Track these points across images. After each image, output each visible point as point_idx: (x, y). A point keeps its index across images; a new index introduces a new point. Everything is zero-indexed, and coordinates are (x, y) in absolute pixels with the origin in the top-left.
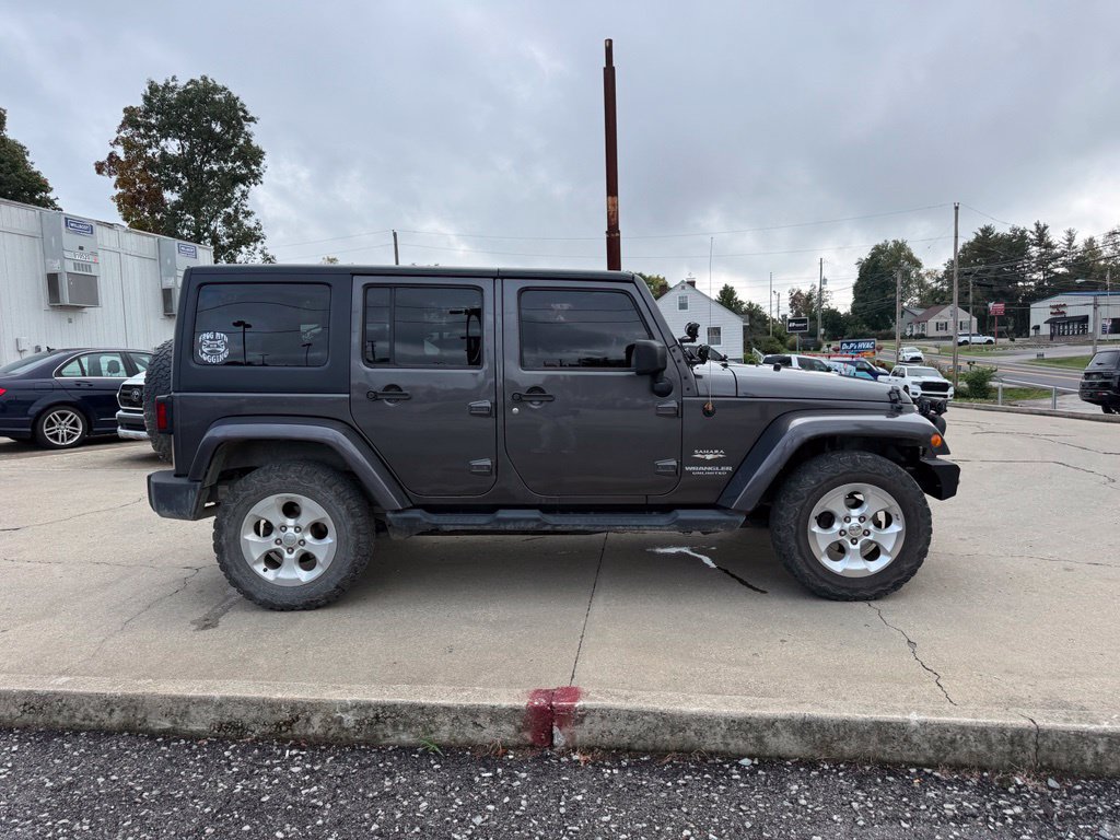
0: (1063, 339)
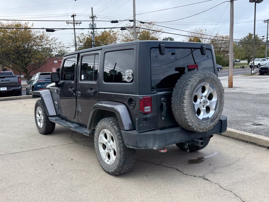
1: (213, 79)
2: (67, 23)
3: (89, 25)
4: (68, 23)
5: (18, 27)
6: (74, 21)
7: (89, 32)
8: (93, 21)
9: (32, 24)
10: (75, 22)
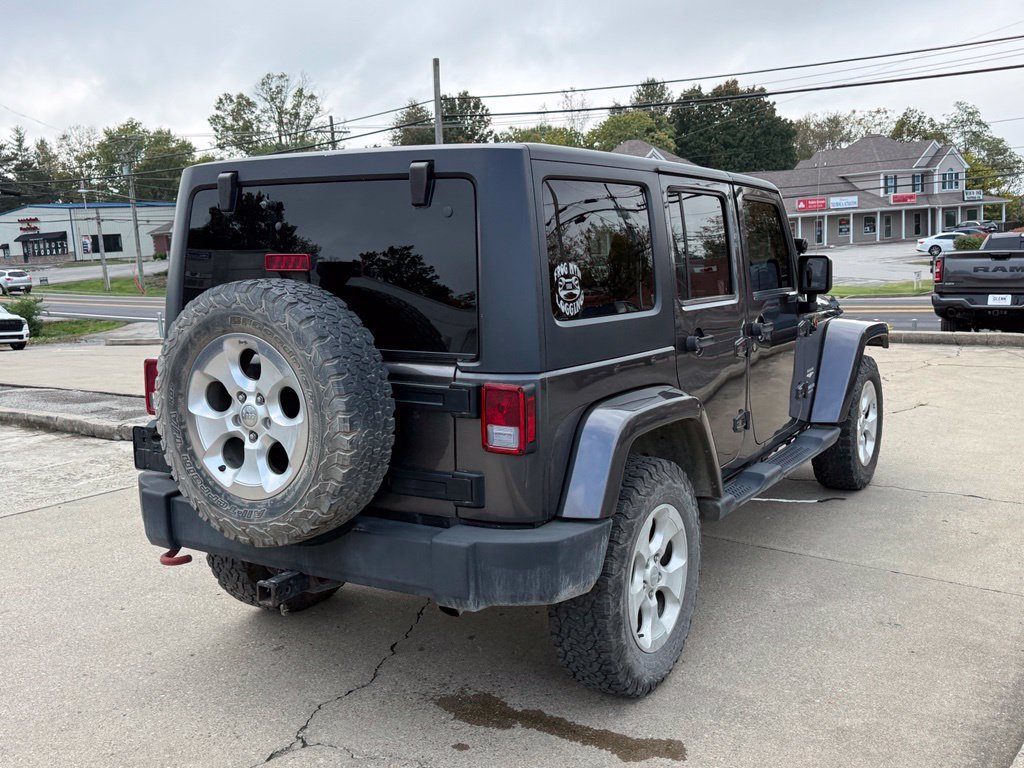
0: (40, 260)
1: (266, 325)
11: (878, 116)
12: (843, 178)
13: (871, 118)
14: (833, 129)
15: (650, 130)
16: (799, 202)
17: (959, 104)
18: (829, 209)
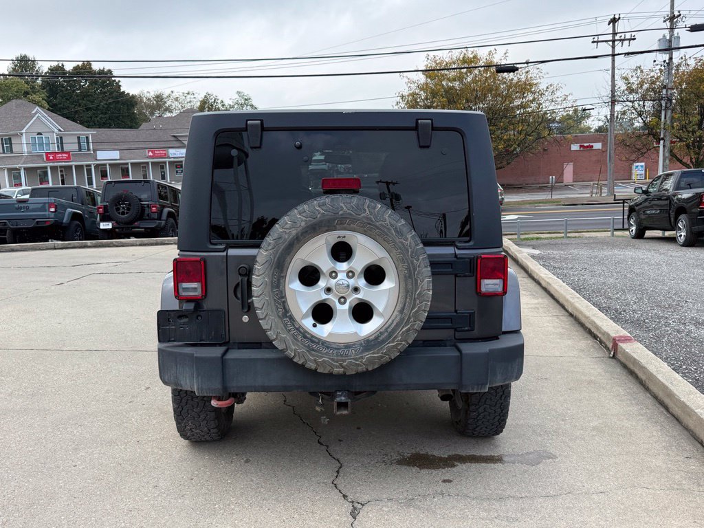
2: (593, 42)
3: (659, 40)
4: (597, 42)
5: (469, 64)
6: (614, 34)
7: (656, 63)
8: (672, 29)
9: (505, 54)
10: (617, 37)
11: (189, 96)
12: (174, 136)
13: (184, 98)
14: (159, 102)
15: (26, 93)
16: (149, 151)
17: (238, 93)
18: (169, 157)
